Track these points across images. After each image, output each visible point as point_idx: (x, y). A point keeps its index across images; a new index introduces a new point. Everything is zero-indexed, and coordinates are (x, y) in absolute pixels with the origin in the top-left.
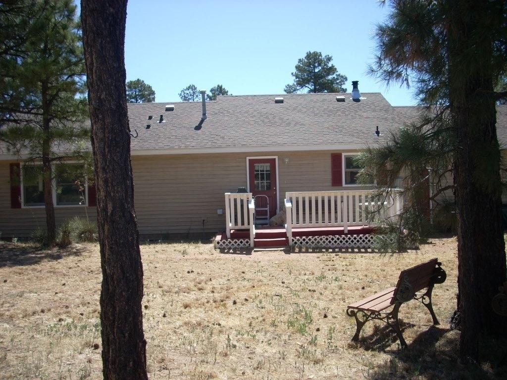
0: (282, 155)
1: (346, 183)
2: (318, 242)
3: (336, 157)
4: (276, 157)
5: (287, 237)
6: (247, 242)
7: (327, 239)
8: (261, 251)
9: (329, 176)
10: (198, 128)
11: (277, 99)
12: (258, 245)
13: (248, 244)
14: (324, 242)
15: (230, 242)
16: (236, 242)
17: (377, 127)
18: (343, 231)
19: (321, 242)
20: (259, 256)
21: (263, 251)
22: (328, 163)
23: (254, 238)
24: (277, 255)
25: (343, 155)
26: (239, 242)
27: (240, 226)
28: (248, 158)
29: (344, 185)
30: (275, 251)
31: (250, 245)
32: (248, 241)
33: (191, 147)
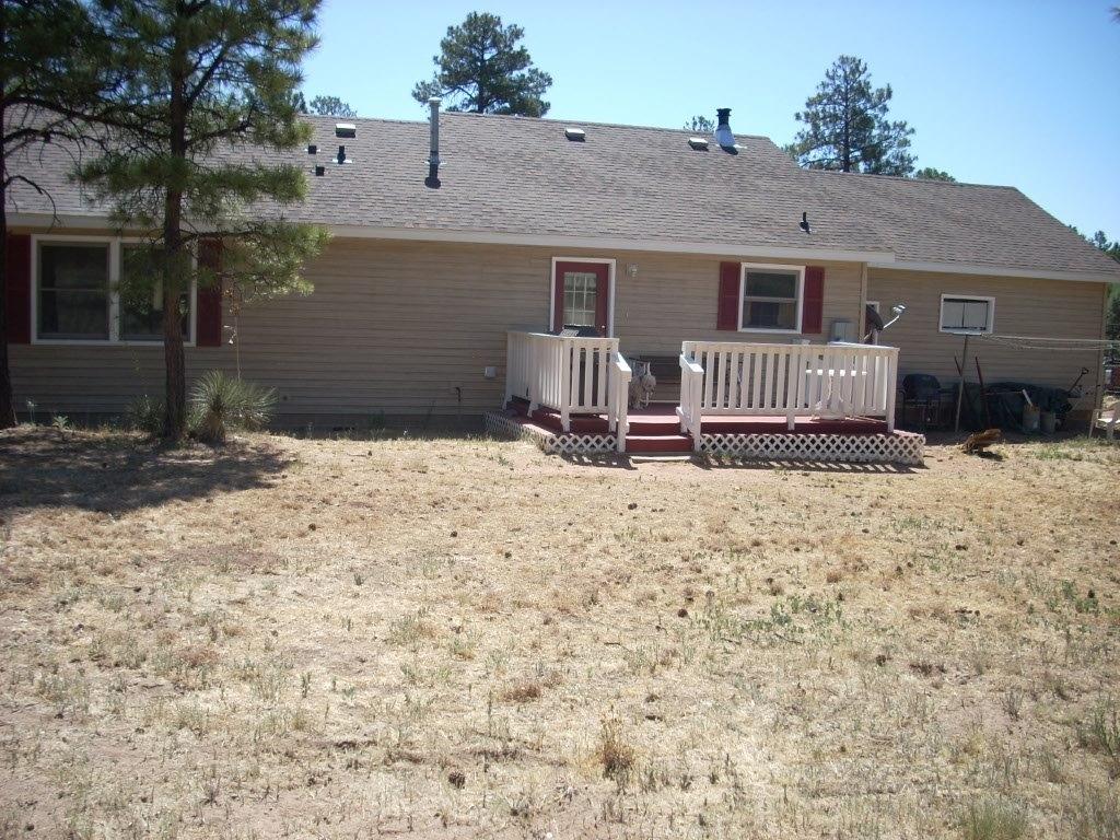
0: (625, 257)
1: (744, 326)
2: (746, 447)
3: (729, 270)
4: (613, 262)
5: (687, 434)
6: (610, 442)
7: (762, 441)
8: (648, 461)
9: (712, 309)
10: (433, 181)
11: (570, 131)
12: (633, 448)
13: (612, 445)
14: (757, 447)
15: (575, 441)
16: (587, 442)
17: (805, 214)
18: (786, 425)
19: (752, 446)
20: (649, 470)
21: (653, 461)
22: (712, 283)
23: (628, 434)
24: (679, 472)
25: (744, 266)
26: (593, 441)
27: (588, 407)
28: (555, 259)
29: (740, 329)
30: (675, 461)
31: (615, 447)
32: (613, 439)
33: (441, 227)
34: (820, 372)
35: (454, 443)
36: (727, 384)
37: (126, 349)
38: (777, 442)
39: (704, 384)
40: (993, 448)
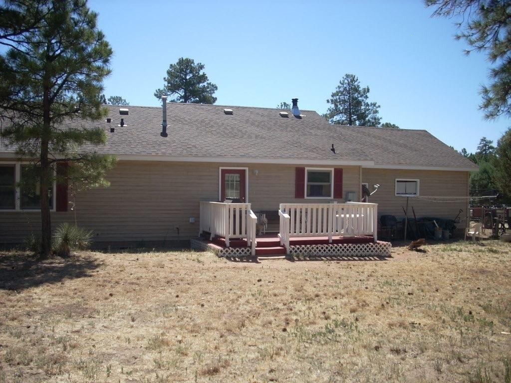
0: (252, 167)
1: (307, 196)
2: (310, 251)
3: (300, 171)
4: (247, 169)
5: (283, 246)
6: (248, 251)
7: (317, 248)
8: (266, 259)
9: (293, 189)
10: (164, 134)
11: (226, 110)
12: (259, 253)
13: (249, 252)
14: (315, 251)
15: (232, 251)
16: (238, 251)
17: (333, 145)
18: (328, 240)
19: (313, 251)
20: (266, 263)
21: (268, 259)
22: (292, 177)
23: (256, 247)
24: (281, 263)
25: (306, 169)
26: (240, 251)
27: (238, 235)
28: (221, 168)
29: (306, 197)
30: (278, 259)
31: (251, 253)
32: (249, 249)
33: (169, 155)
34: (343, 216)
35: (176, 253)
36: (301, 222)
37: (23, 213)
38: (325, 248)
39: (290, 223)
40: (422, 247)
